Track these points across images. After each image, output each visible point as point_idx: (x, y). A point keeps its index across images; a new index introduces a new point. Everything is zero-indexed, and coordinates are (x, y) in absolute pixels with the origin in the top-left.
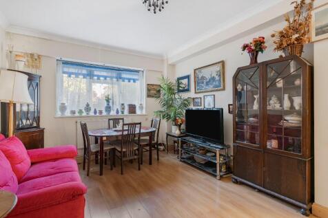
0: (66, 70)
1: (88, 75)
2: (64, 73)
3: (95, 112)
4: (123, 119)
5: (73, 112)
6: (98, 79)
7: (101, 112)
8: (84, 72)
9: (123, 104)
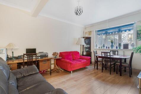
0: (98, 33)
1: (105, 33)
2: (98, 34)
3: (107, 48)
4: (118, 51)
5: (99, 48)
6: (109, 34)
7: (109, 48)
8: (104, 32)
9: (120, 44)
